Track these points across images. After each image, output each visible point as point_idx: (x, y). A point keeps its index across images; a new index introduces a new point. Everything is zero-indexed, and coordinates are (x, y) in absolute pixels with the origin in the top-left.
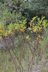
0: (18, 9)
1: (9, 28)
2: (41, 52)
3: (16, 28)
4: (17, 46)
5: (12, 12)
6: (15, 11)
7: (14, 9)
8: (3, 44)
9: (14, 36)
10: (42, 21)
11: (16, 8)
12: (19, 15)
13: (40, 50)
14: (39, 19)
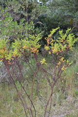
0: (29, 17)
1: (14, 47)
2: (67, 86)
4: (27, 77)
5: (18, 22)
6: (23, 20)
7: (22, 16)
8: (5, 73)
10: (65, 35)
11: (26, 15)
12: (31, 26)
14: (61, 32)
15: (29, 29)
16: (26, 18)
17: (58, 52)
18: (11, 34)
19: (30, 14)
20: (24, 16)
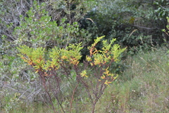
1: (51, 56)
2: (120, 108)
3: (63, 57)
5: (58, 22)
6: (65, 19)
7: (64, 14)
9: (62, 72)
10: (110, 46)
12: (74, 28)
13: (117, 102)
14: (105, 42)
15: (72, 31)
16: (68, 17)
17: (101, 64)
18: (48, 38)
19: (73, 11)
20: (66, 14)
